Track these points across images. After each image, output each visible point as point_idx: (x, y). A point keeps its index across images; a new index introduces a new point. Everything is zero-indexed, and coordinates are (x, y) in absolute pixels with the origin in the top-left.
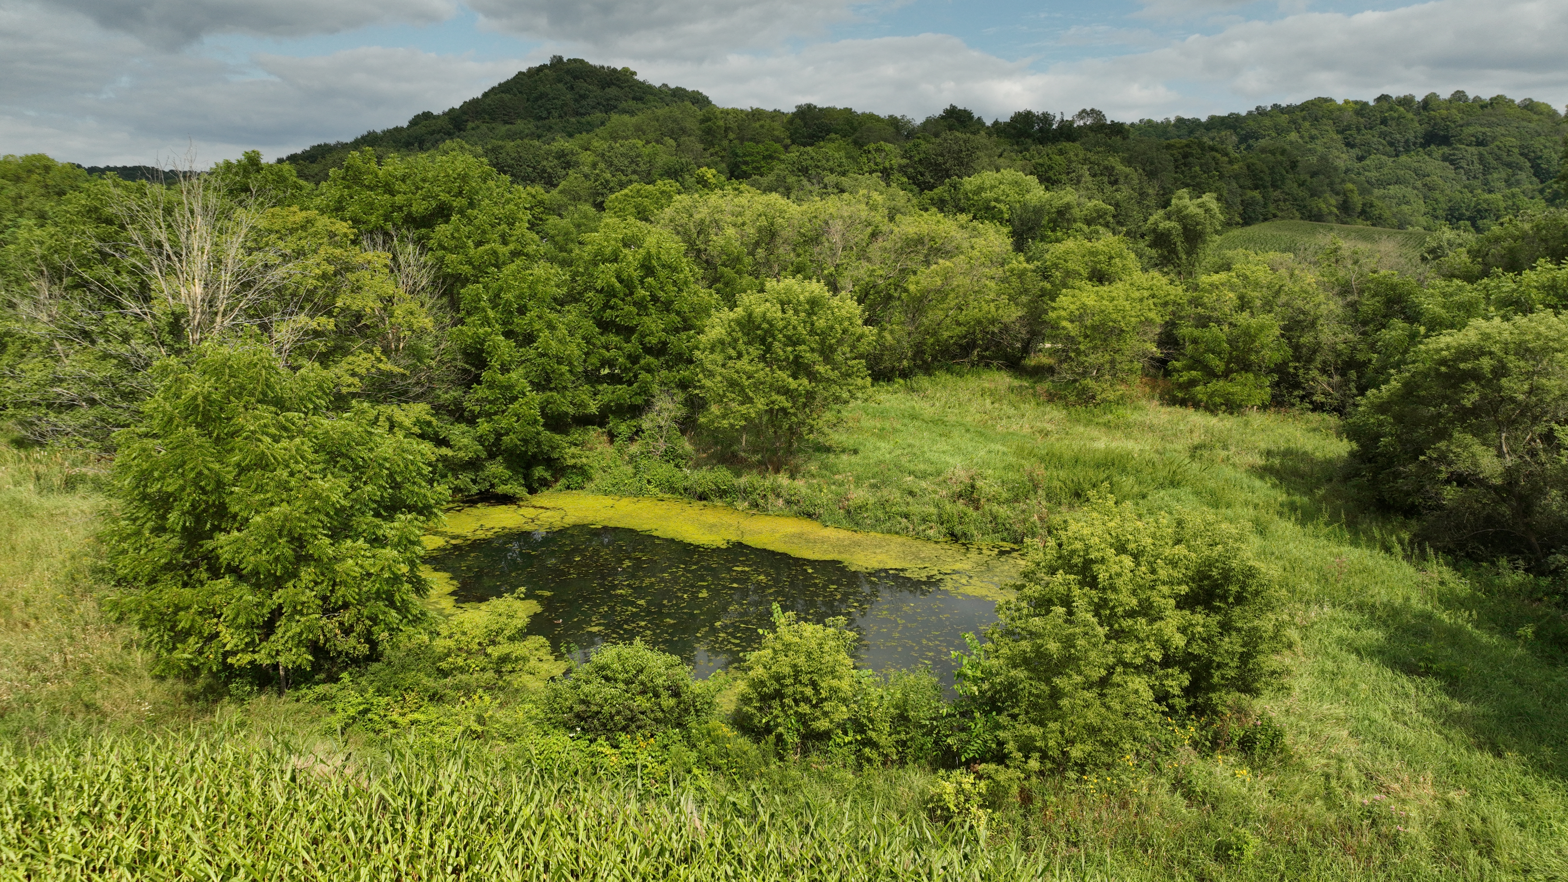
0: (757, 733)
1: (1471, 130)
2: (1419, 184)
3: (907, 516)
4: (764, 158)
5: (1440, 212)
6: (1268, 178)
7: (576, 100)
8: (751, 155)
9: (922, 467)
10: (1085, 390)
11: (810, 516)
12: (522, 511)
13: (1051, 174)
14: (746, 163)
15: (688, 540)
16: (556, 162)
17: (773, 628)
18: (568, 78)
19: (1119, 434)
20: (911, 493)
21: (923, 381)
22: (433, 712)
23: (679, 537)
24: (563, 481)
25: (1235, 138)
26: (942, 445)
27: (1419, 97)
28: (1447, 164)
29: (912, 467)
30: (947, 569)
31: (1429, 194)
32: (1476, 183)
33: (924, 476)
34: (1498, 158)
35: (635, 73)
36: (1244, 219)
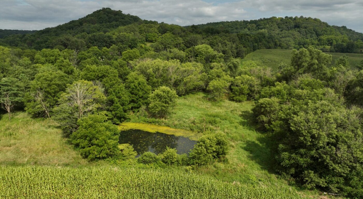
0: (166, 163)
1: (303, 25)
2: (293, 37)
3: (184, 126)
4: (153, 37)
5: (297, 43)
6: (259, 41)
7: (109, 19)
8: (150, 36)
9: (186, 117)
10: (215, 99)
11: (168, 126)
12: (121, 126)
13: (213, 44)
14: (149, 38)
15: (149, 132)
16: (108, 38)
17: (167, 149)
18: (107, 13)
19: (220, 108)
20: (185, 122)
21: (187, 96)
22: (124, 162)
23: (148, 131)
24: (126, 120)
25: (255, 26)
26: (190, 112)
27: (294, 17)
28: (298, 32)
29: (184, 117)
30: (190, 135)
31: (295, 39)
32: (304, 37)
33: (186, 119)
34: (309, 31)
35: (122, 11)
36: (253, 49)
